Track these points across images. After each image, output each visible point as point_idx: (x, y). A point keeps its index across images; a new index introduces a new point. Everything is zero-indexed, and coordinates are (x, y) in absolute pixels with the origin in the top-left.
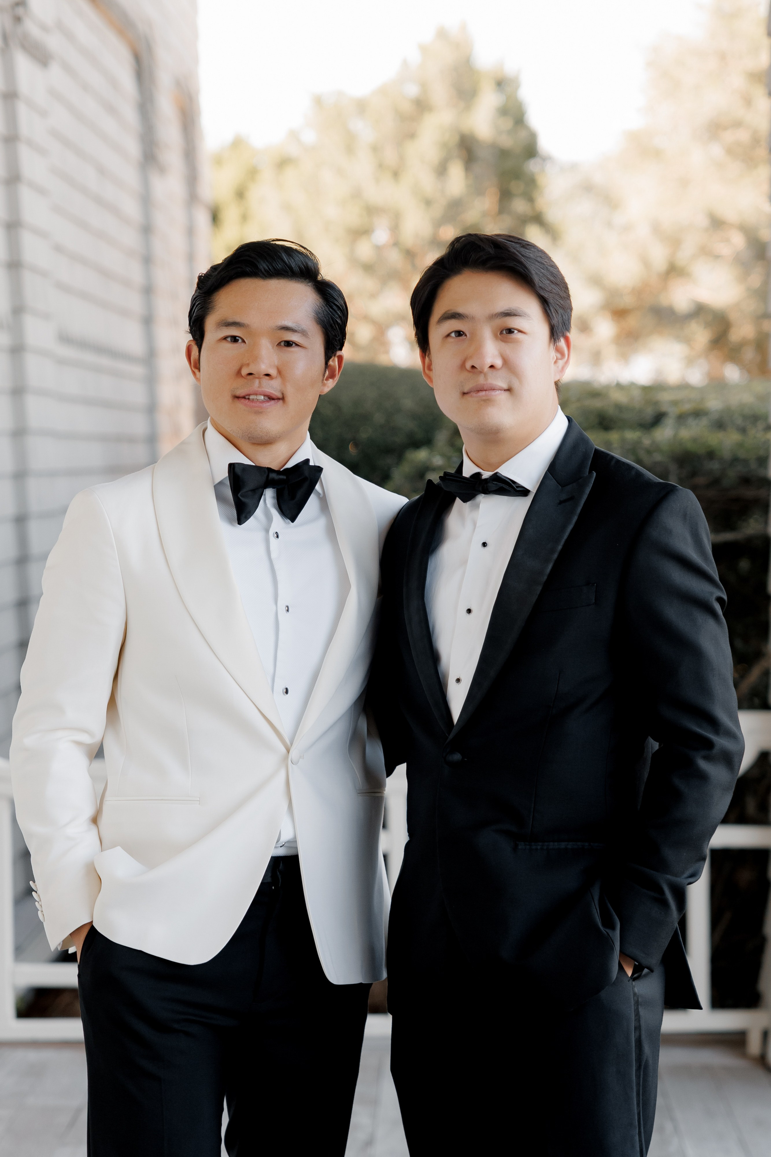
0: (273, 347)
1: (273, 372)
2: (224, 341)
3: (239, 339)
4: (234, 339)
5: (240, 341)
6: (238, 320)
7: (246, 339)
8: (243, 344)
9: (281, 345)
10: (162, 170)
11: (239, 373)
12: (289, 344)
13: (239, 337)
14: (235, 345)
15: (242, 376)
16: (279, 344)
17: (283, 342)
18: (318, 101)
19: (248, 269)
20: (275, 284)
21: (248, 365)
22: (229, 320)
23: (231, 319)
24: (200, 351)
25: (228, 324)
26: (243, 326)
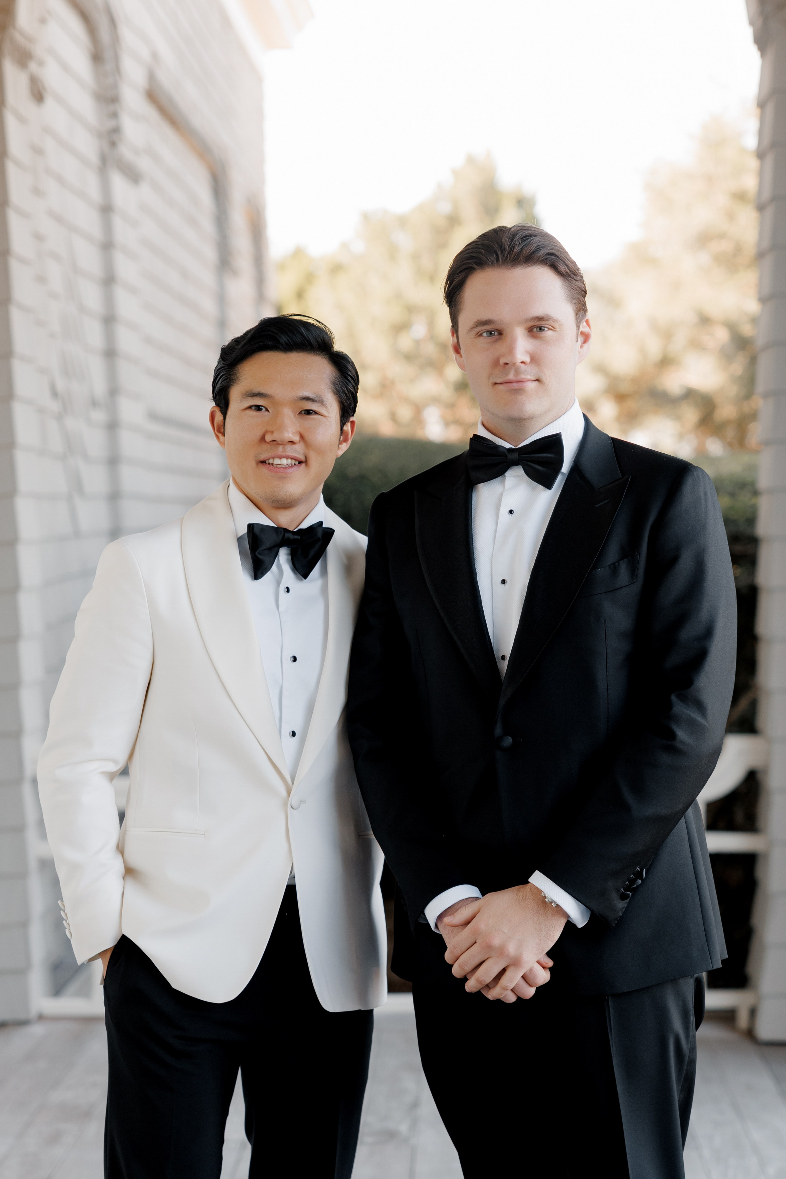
0: (295, 416)
1: (296, 438)
2: (250, 409)
3: (263, 408)
4: (258, 408)
5: (264, 409)
6: (262, 391)
7: (270, 408)
8: (267, 413)
9: (301, 414)
11: (263, 439)
12: (308, 412)
13: (262, 406)
14: (259, 413)
15: (266, 443)
16: (300, 413)
17: (304, 411)
19: (270, 343)
20: (296, 357)
21: (272, 432)
22: (254, 391)
23: (255, 391)
24: (225, 418)
25: (253, 395)
26: (267, 397)
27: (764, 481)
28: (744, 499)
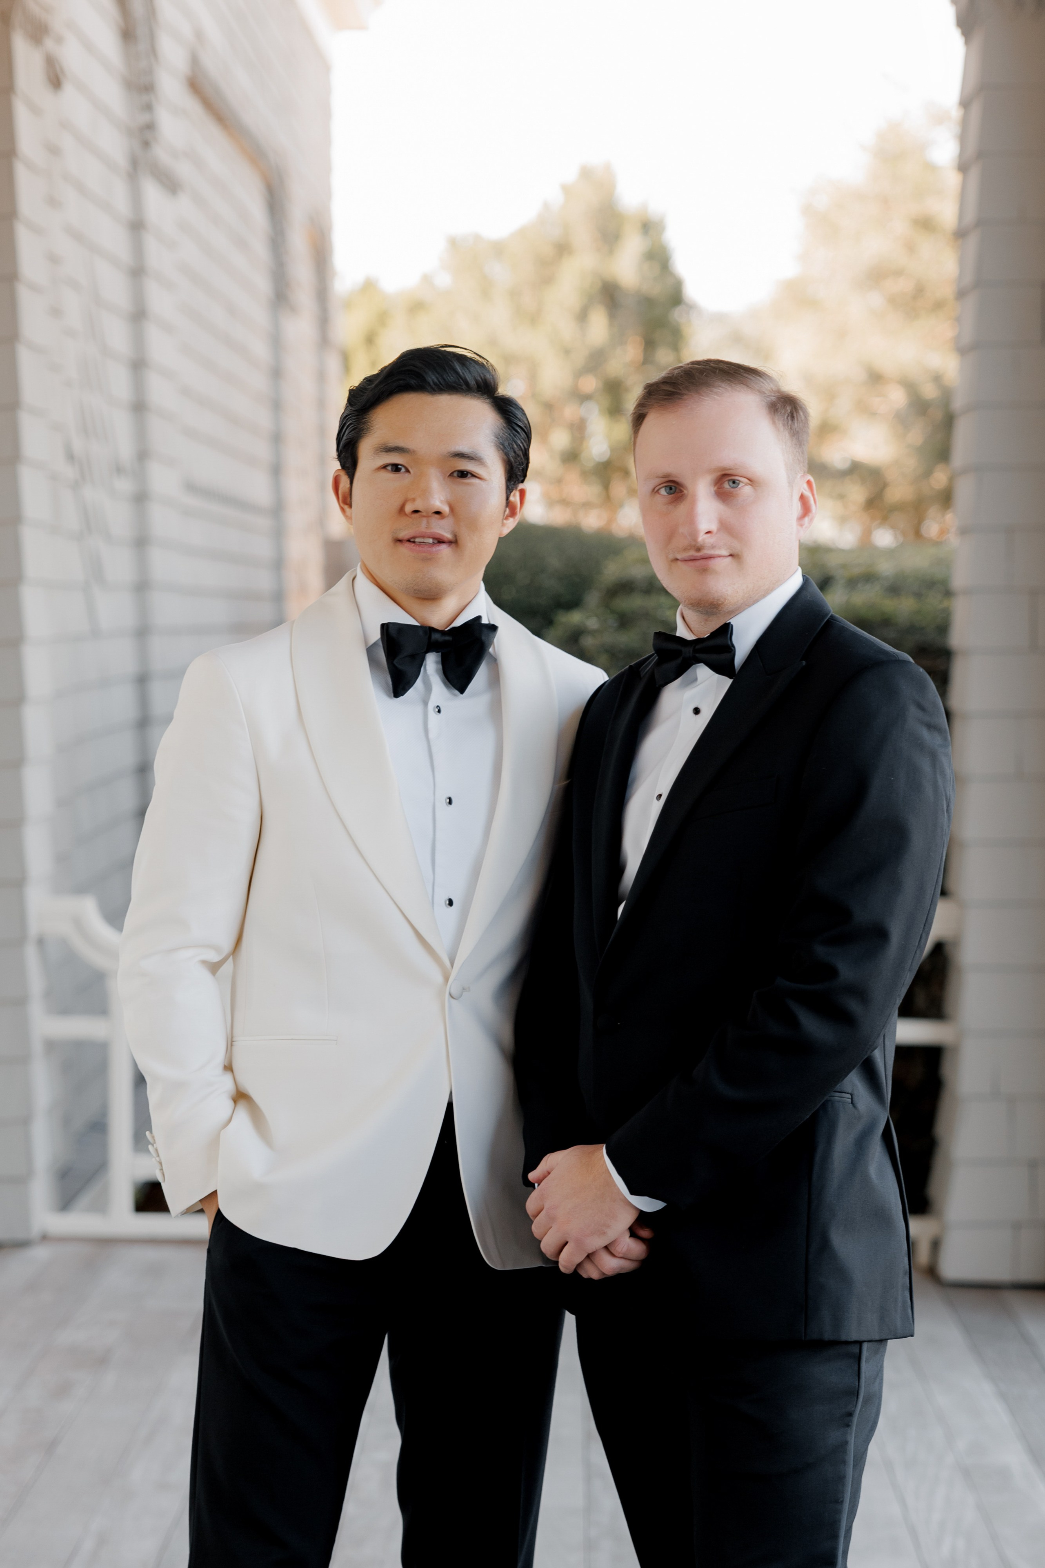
0: (444, 479)
1: (445, 509)
2: (385, 469)
3: (401, 467)
4: (396, 468)
5: (403, 470)
6: (401, 444)
7: (411, 468)
8: (407, 474)
9: (453, 475)
10: (293, 309)
11: (401, 510)
12: (462, 474)
14: (397, 475)
15: (406, 515)
17: (456, 472)
18: (454, 243)
19: (413, 382)
21: (413, 500)
22: (390, 444)
23: (392, 444)
24: (351, 483)
25: (389, 450)
26: (408, 452)
27: (959, 580)
28: (934, 601)
